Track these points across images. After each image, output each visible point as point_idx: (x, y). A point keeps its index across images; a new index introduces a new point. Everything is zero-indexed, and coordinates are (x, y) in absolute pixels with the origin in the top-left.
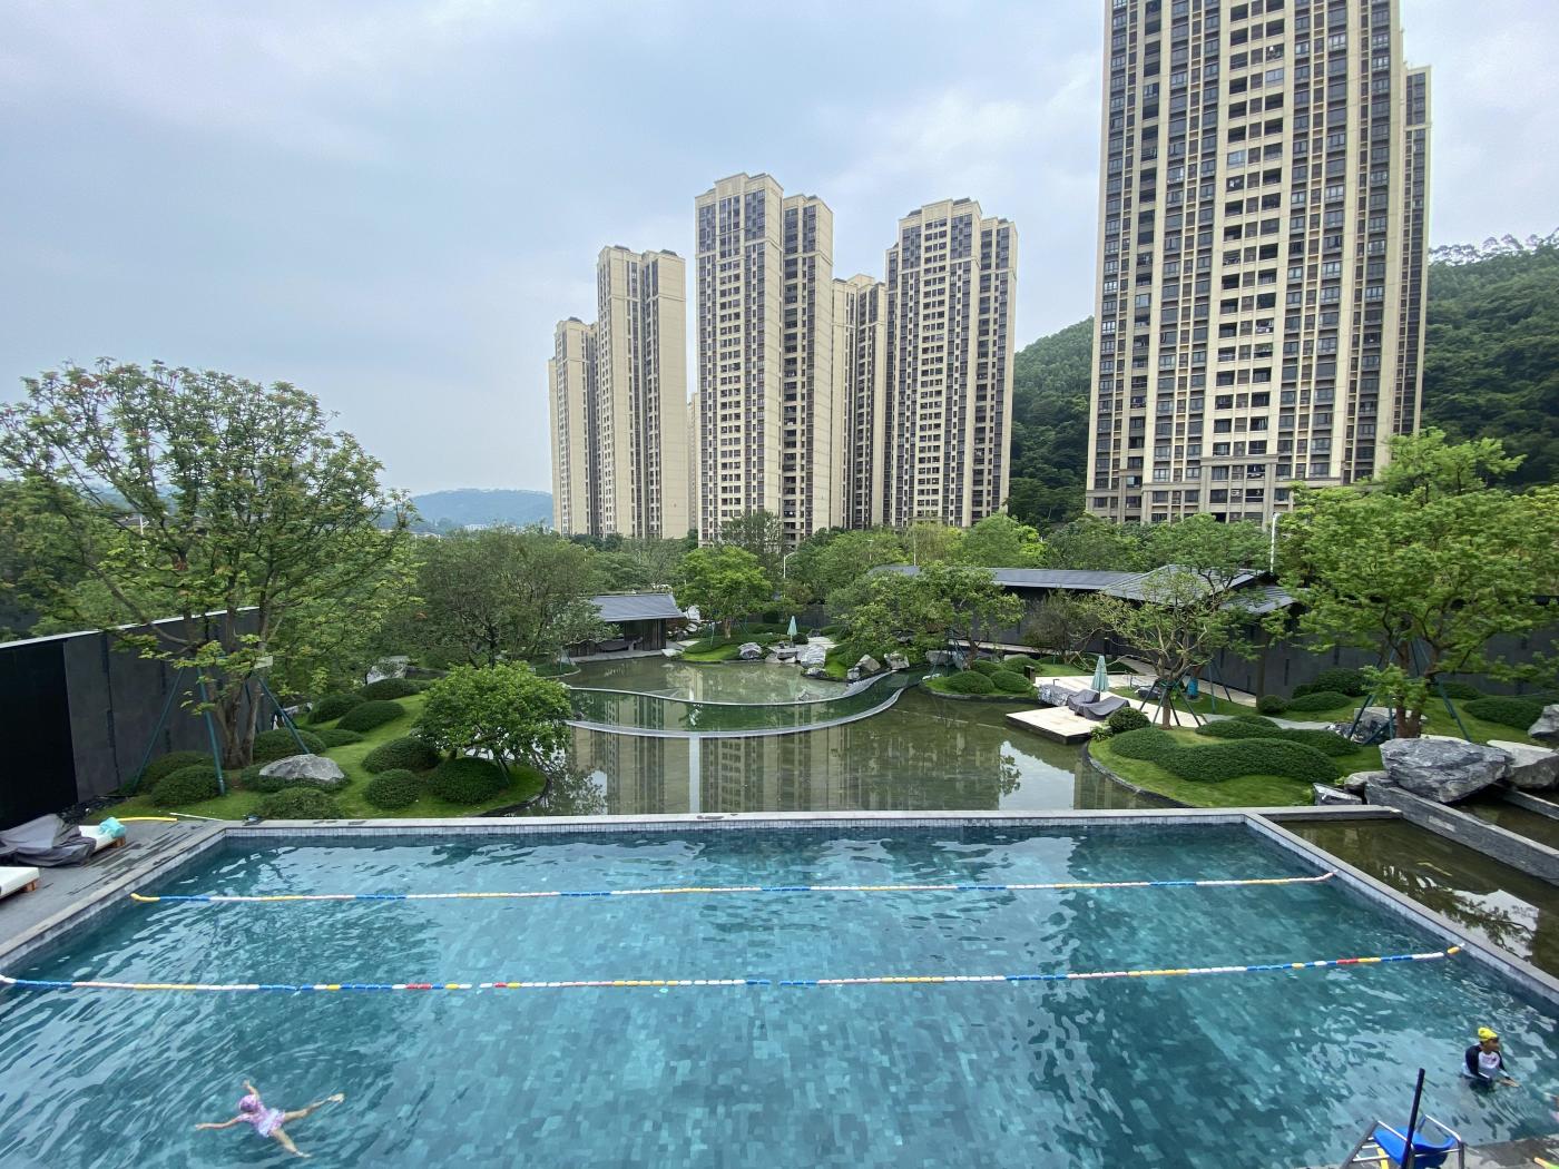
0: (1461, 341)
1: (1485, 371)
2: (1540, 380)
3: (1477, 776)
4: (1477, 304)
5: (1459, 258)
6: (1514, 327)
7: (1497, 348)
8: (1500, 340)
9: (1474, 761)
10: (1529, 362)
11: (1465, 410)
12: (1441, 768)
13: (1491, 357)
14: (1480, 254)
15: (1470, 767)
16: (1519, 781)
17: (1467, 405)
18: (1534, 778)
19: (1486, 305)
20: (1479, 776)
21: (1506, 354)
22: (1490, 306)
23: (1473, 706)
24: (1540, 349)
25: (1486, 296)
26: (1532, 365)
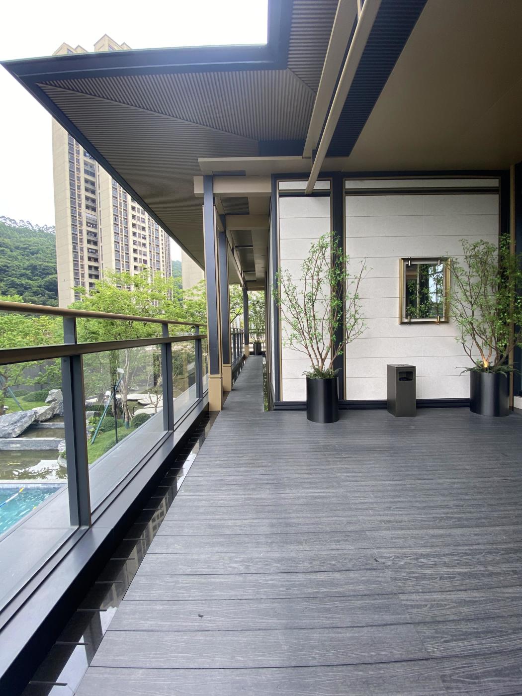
0: (13, 257)
1: (24, 271)
2: (43, 278)
3: (26, 423)
4: (19, 244)
5: (10, 223)
6: (33, 257)
7: (27, 263)
8: (28, 260)
9: (24, 417)
10: (39, 271)
11: (18, 285)
12: (12, 424)
13: (25, 266)
14: (19, 224)
15: (23, 420)
16: (40, 419)
17: (18, 283)
18: (45, 416)
19: (22, 246)
20: (27, 423)
21: (31, 266)
22: (23, 246)
23: (25, 398)
24: (42, 266)
25: (22, 242)
26: (40, 272)
